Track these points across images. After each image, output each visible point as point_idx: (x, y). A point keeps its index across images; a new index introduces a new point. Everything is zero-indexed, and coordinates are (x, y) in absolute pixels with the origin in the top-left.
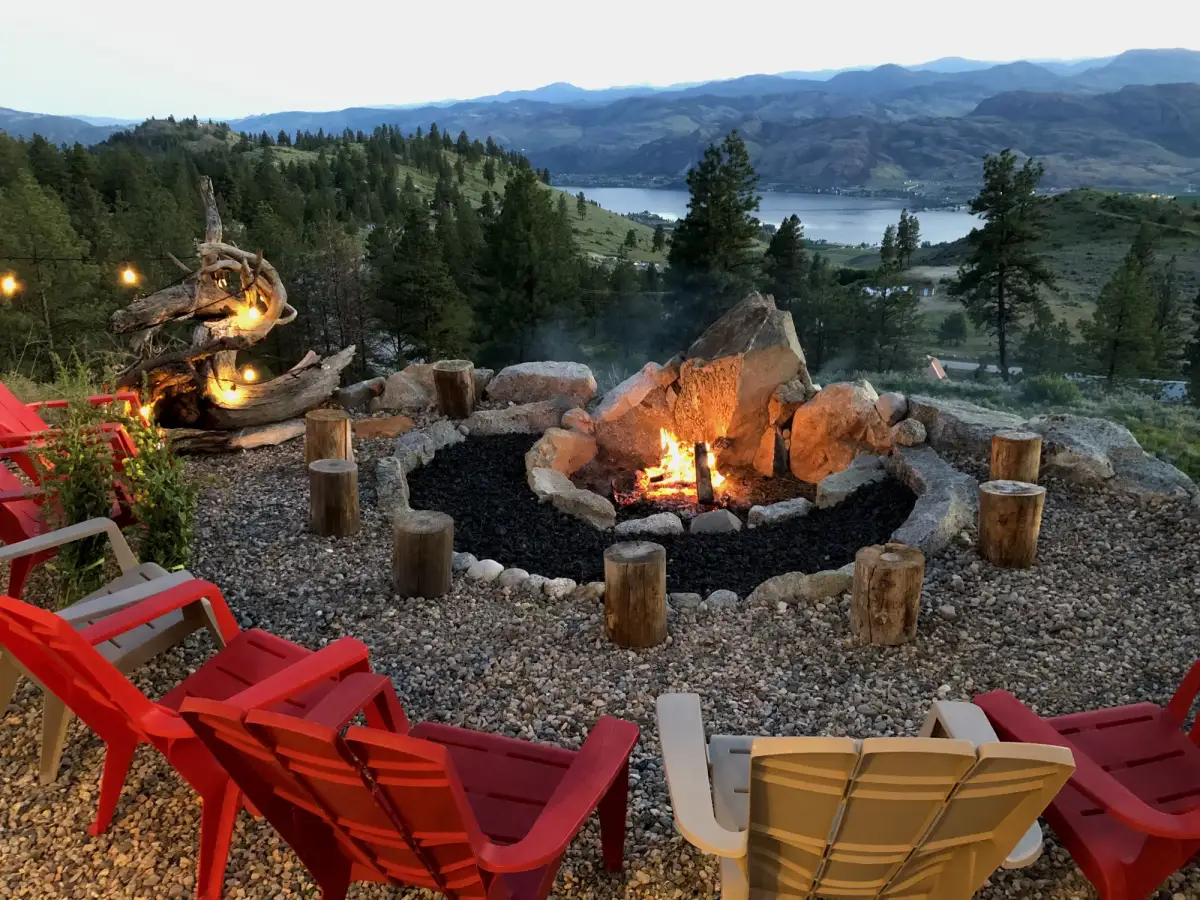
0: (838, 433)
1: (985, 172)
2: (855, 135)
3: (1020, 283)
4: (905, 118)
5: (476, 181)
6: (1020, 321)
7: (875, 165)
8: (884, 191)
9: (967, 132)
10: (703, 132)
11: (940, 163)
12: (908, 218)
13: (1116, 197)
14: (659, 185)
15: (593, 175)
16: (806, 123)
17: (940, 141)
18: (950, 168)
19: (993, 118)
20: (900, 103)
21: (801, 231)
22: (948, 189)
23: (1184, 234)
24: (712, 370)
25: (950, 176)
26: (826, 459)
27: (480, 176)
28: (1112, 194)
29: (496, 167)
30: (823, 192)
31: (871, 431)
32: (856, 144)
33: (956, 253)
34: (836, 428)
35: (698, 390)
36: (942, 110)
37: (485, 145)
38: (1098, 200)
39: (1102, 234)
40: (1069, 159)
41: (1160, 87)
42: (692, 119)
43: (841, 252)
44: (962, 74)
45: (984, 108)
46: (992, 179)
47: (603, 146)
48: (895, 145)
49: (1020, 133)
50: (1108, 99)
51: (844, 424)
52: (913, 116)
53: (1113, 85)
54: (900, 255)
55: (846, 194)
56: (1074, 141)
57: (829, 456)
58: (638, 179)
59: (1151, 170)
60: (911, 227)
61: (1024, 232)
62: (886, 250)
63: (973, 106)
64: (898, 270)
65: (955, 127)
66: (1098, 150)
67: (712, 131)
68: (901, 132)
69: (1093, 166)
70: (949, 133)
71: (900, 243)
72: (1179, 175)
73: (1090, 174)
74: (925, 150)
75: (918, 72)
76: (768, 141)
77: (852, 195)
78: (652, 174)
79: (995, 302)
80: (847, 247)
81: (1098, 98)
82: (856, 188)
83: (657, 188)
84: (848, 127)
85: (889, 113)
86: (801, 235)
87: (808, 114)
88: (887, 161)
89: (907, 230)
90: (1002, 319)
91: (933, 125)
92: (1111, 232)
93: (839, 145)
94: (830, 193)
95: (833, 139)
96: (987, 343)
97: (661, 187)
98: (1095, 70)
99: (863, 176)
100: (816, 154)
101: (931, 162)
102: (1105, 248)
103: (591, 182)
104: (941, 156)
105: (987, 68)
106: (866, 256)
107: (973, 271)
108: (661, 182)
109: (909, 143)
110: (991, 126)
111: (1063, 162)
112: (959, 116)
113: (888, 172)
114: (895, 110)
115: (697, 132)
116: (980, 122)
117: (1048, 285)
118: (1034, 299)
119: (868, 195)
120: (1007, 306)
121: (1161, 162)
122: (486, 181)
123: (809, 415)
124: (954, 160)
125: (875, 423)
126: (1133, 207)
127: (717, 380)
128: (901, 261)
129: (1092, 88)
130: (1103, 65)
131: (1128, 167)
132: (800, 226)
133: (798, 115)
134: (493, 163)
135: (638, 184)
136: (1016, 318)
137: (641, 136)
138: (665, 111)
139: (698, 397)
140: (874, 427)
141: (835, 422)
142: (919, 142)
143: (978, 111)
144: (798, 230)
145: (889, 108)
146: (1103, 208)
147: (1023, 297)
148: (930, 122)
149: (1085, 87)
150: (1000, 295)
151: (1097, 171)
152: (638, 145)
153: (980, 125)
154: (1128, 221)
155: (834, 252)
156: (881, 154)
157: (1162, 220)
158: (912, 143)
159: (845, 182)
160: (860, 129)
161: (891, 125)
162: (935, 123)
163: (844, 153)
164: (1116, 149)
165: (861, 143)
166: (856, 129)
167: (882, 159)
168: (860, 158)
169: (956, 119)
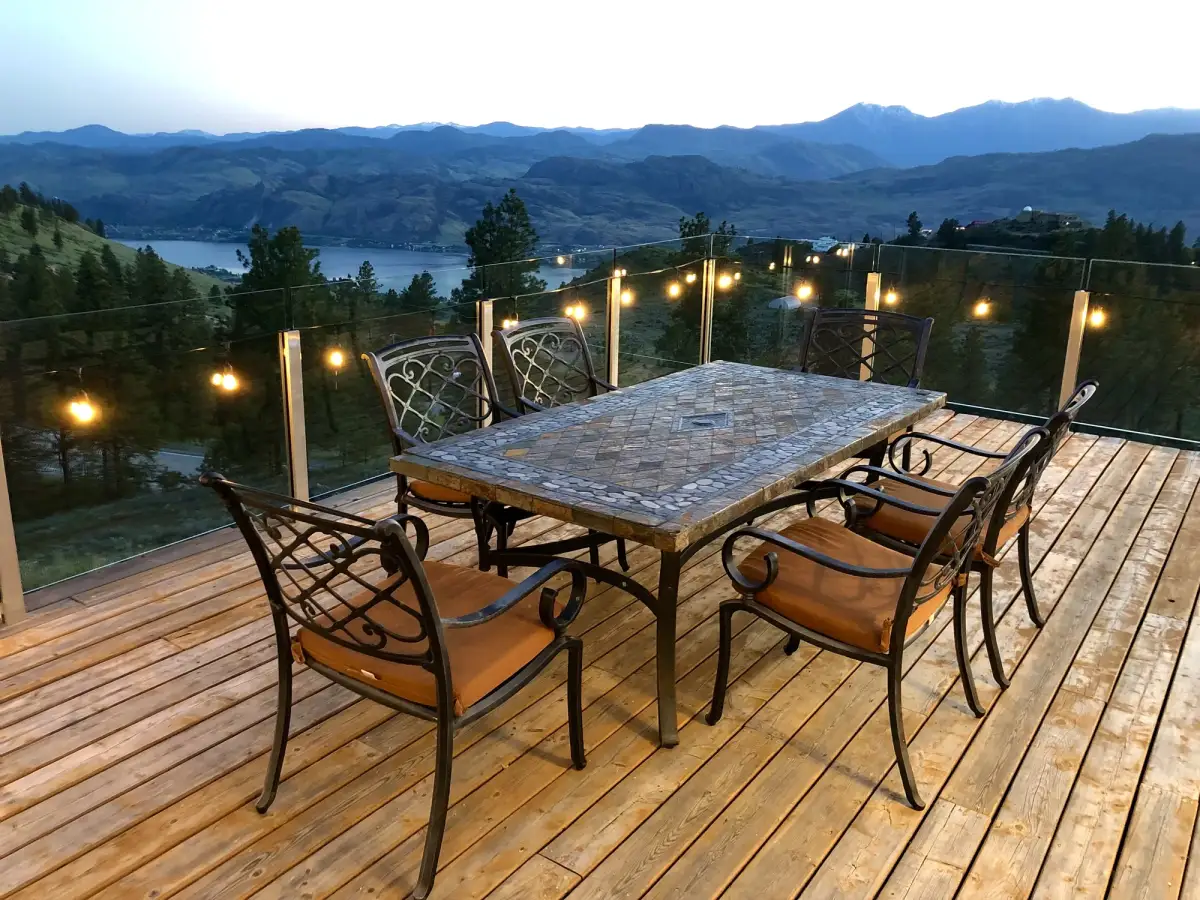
2: (422, 192)
4: (467, 177)
5: (14, 232)
7: (442, 222)
8: (454, 247)
10: (267, 186)
14: (223, 239)
15: (147, 227)
16: (372, 179)
19: (546, 180)
20: (460, 164)
27: (16, 226)
29: (37, 217)
30: (396, 248)
32: (423, 201)
36: (500, 171)
37: (19, 192)
40: (612, 219)
42: (254, 172)
44: (512, 139)
45: (535, 171)
47: (156, 197)
48: (460, 202)
49: (569, 195)
52: (473, 176)
53: (638, 155)
55: (418, 250)
56: (614, 203)
58: (200, 232)
63: (526, 169)
66: (633, 212)
67: (276, 185)
68: (463, 192)
69: (632, 226)
73: (629, 232)
76: (336, 195)
77: (425, 250)
78: (215, 227)
81: (628, 166)
82: (428, 244)
83: (221, 242)
84: (415, 185)
85: (451, 172)
87: (373, 170)
88: (455, 219)
91: (494, 186)
93: (408, 201)
94: (402, 248)
95: (401, 195)
97: (225, 240)
98: (623, 141)
99: (434, 232)
100: (386, 210)
103: (144, 235)
108: (226, 235)
109: (471, 201)
110: (543, 187)
111: (605, 222)
112: (514, 178)
113: (456, 229)
114: (456, 169)
115: (260, 186)
116: (533, 183)
119: (440, 250)
122: (26, 232)
133: (364, 171)
134: (32, 211)
135: (201, 237)
137: (198, 188)
138: (223, 161)
142: (481, 199)
143: (530, 174)
145: (451, 168)
148: (489, 182)
152: (194, 197)
153: (534, 187)
156: (448, 211)
158: (476, 202)
159: (417, 238)
160: (426, 186)
161: (454, 184)
162: (494, 183)
163: (413, 210)
164: (647, 212)
165: (428, 200)
166: (422, 187)
167: (449, 216)
168: (429, 215)
169: (512, 180)
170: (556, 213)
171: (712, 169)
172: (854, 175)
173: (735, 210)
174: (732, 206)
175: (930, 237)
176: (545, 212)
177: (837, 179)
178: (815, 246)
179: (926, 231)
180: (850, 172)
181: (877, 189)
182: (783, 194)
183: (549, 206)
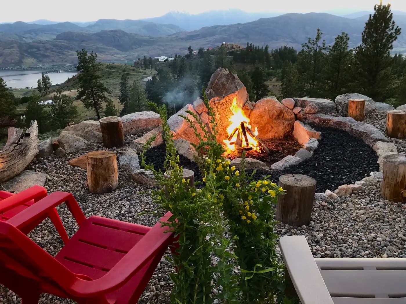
0: (274, 117)
1: (78, 57)
2: (12, 47)
3: (99, 93)
4: (31, 41)
6: (102, 105)
7: (24, 58)
8: (30, 67)
9: (56, 46)
11: (48, 56)
12: (45, 76)
13: (110, 65)
17: (46, 49)
18: (52, 58)
19: (63, 41)
20: (28, 35)
21: (5, 84)
22: (54, 66)
23: (131, 75)
24: (225, 101)
25: (53, 61)
26: (272, 128)
28: (108, 64)
30: (5, 69)
31: (286, 114)
32: (14, 51)
33: (65, 87)
34: (273, 115)
35: (218, 111)
36: (44, 38)
38: (105, 66)
39: (109, 76)
41: (112, 31)
43: (19, 91)
44: (48, 25)
45: (58, 37)
46: (81, 59)
48: (29, 51)
49: (73, 46)
50: (98, 35)
51: (276, 113)
52: (33, 40)
53: (97, 30)
54: (45, 90)
55: (15, 70)
56: (91, 48)
57: (273, 126)
59: (115, 56)
60: (47, 79)
61: (96, 75)
62: (39, 88)
63: (55, 37)
64: (45, 95)
65: (50, 44)
68: (30, 46)
70: (48, 46)
71: (44, 85)
72: (123, 57)
74: (42, 52)
75: (32, 24)
77: (17, 70)
79: (92, 100)
80: (21, 89)
81: (94, 34)
82: (18, 67)
84: (9, 45)
85: (24, 39)
86: (5, 85)
88: (28, 57)
89: (46, 80)
90: (96, 105)
91: (43, 43)
92: (111, 75)
93: (7, 51)
94: (9, 69)
95: (4, 49)
96: (85, 115)
98: (91, 26)
99: (20, 62)
101: (44, 56)
102: (111, 80)
104: (48, 54)
105: (56, 23)
106: (30, 91)
107: (82, 90)
109: (34, 50)
110: (63, 43)
113: (29, 61)
114: (26, 38)
116: (59, 42)
117: (107, 92)
118: (104, 97)
119: (24, 70)
120: (96, 101)
121: (117, 54)
123: (258, 113)
124: (53, 55)
125: (286, 110)
126: (115, 67)
127: (228, 105)
128: (46, 91)
129: (92, 31)
130: (94, 24)
131: (109, 56)
132: (4, 82)
136: (99, 104)
139: (219, 114)
140: (286, 112)
141: (272, 113)
142: (38, 49)
143: (57, 39)
144: (4, 83)
145: (24, 38)
146: (107, 68)
147: (100, 97)
148: (41, 42)
149: (90, 31)
150: (94, 98)
151: (100, 57)
154: (115, 72)
155: (16, 91)
156: (25, 54)
157: (124, 71)
158: (36, 50)
159: (13, 65)
160: (15, 45)
161: (26, 43)
162: (43, 42)
163: (10, 54)
164: (104, 50)
165: (16, 50)
166: (13, 45)
167: (26, 56)
168: (17, 56)
169: (50, 41)
170: (69, 52)
171: (125, 34)
172: (174, 34)
173: (136, 48)
174: (134, 47)
175: (196, 54)
176: (65, 52)
177: (169, 36)
178: (160, 59)
179: (195, 52)
180: (172, 33)
181: (182, 39)
182: (151, 42)
183: (66, 50)
